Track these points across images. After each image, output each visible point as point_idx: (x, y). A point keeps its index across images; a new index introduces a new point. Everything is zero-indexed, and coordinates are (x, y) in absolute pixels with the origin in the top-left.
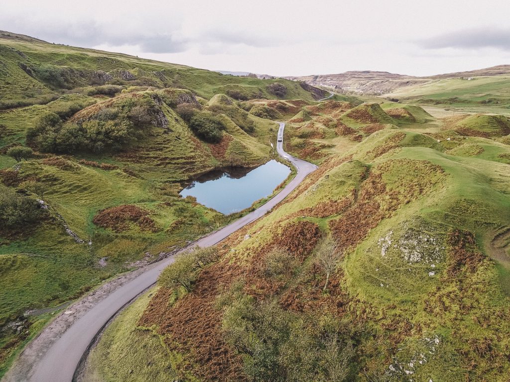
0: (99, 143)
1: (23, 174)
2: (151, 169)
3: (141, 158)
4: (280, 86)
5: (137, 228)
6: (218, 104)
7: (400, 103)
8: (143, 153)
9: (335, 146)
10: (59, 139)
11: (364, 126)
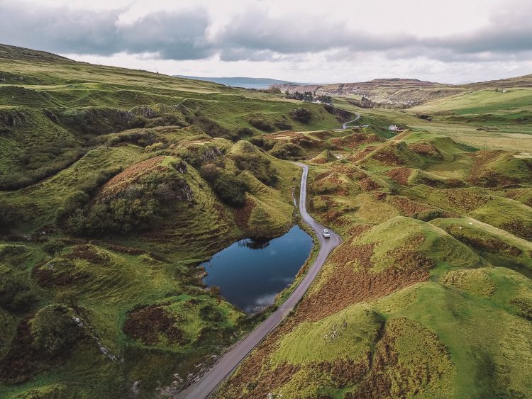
0: (126, 225)
1: (57, 273)
2: (176, 249)
3: (166, 237)
4: (303, 110)
5: (165, 339)
6: (241, 154)
7: (430, 120)
8: (168, 231)
9: (359, 208)
10: (88, 223)
11: (390, 169)
